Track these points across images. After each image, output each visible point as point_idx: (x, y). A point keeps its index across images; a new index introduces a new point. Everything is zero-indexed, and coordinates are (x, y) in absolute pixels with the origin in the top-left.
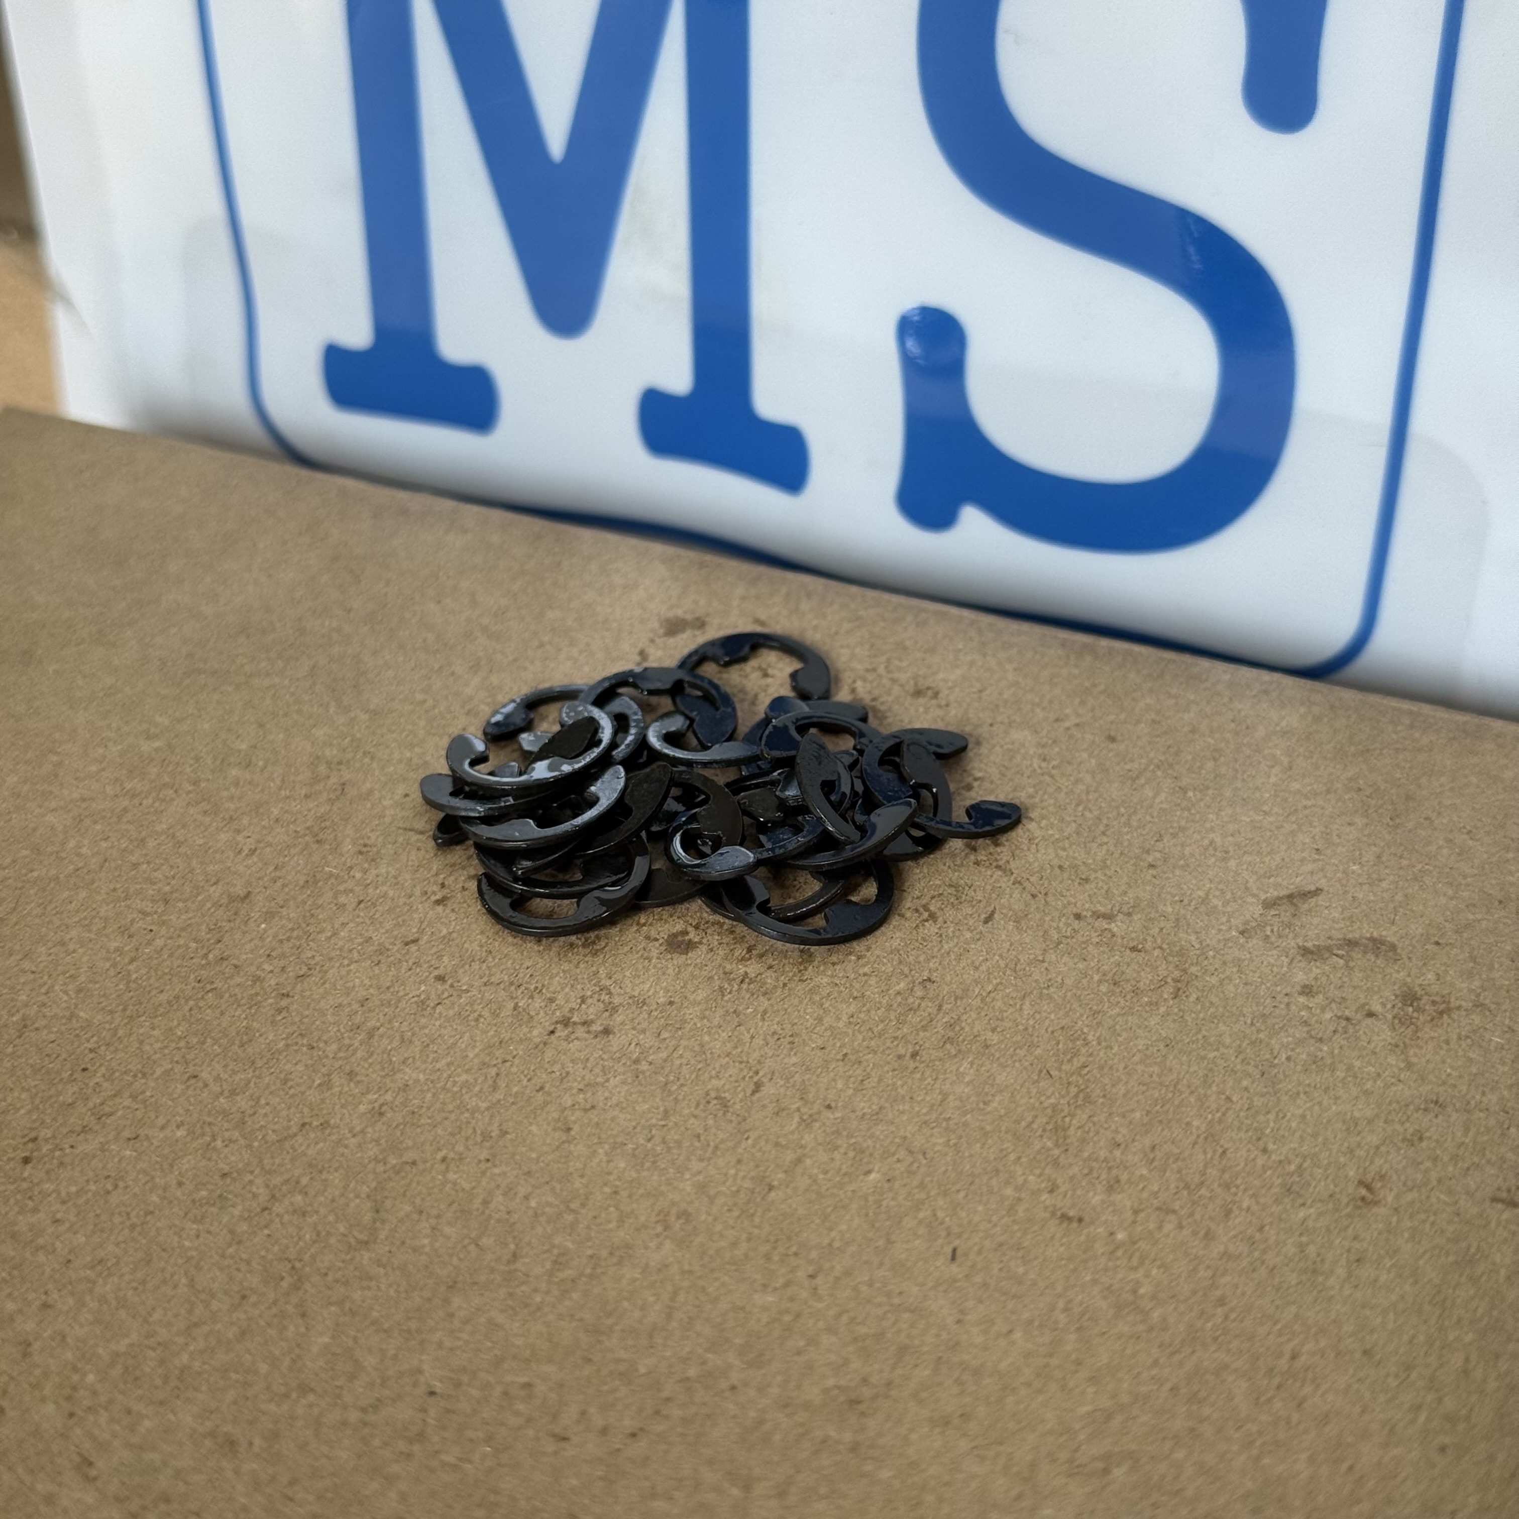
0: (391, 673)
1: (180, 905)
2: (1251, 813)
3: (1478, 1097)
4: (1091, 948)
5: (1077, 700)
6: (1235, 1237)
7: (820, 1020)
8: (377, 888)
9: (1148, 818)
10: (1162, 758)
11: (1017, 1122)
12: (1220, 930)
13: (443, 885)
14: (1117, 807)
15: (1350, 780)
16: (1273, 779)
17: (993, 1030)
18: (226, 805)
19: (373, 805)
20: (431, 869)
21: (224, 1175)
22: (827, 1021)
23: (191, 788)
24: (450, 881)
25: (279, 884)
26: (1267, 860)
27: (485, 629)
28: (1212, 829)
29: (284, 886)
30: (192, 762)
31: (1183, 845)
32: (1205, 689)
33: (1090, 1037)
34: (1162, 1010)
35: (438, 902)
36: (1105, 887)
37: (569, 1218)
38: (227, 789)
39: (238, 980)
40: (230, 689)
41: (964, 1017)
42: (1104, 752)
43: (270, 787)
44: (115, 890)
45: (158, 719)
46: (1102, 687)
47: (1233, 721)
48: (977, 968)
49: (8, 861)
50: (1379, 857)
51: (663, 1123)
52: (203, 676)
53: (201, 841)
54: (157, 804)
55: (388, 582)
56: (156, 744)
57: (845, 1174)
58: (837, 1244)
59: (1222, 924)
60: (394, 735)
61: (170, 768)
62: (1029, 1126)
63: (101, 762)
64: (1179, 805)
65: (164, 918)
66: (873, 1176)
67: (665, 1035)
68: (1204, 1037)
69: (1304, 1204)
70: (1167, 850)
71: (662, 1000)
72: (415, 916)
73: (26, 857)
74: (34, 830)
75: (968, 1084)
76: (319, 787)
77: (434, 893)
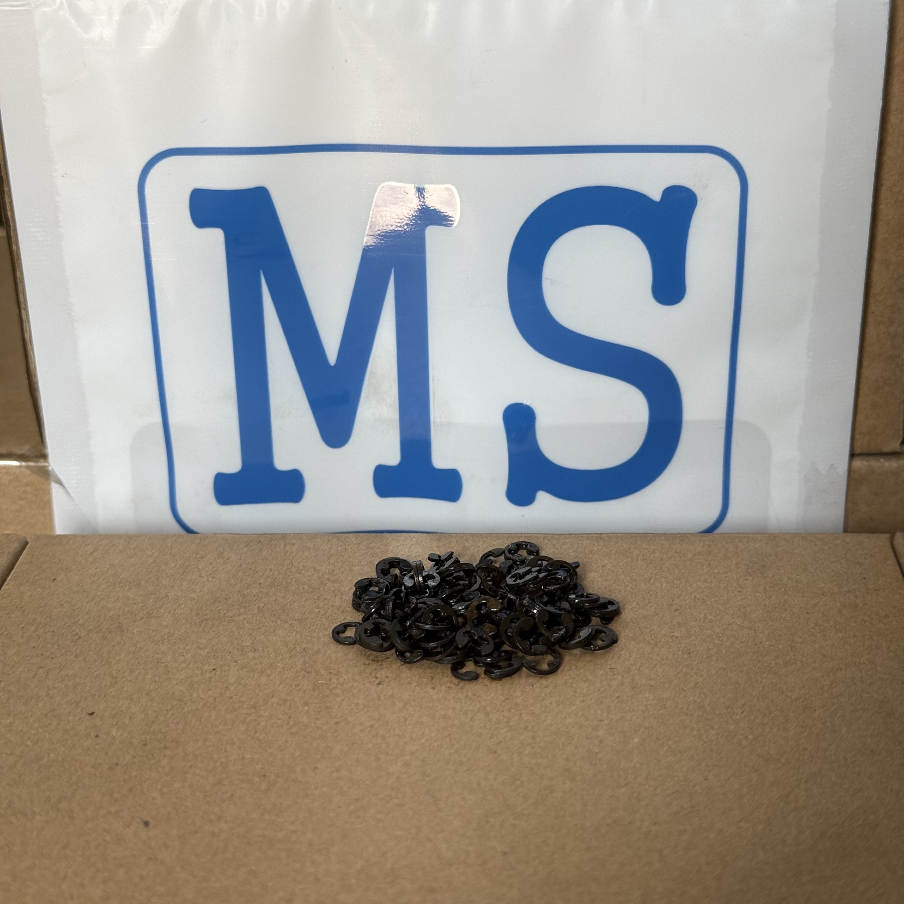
0: (296, 604)
1: (262, 708)
2: (705, 584)
3: (858, 660)
4: (670, 643)
5: (607, 558)
6: (795, 727)
7: (575, 692)
8: (347, 684)
9: (664, 593)
10: (656, 571)
11: (682, 708)
12: (719, 626)
13: (376, 677)
14: (649, 592)
15: (736, 564)
16: (705, 570)
17: (650, 680)
18: (256, 667)
19: (323, 654)
20: (366, 673)
21: (357, 800)
22: (579, 691)
23: (235, 664)
24: (378, 675)
25: (301, 691)
26: (721, 598)
27: (328, 579)
28: (692, 593)
29: (304, 691)
30: (227, 654)
31: (684, 600)
32: (658, 544)
33: (692, 674)
34: (714, 658)
35: (379, 684)
36: (662, 621)
37: (519, 782)
38: (252, 661)
39: (309, 730)
40: (225, 623)
41: (635, 678)
42: (630, 574)
43: (271, 657)
44: (227, 708)
45: (201, 641)
46: (615, 550)
47: (676, 553)
48: (628, 660)
49: (169, 707)
50: (765, 589)
51: (534, 741)
52: (209, 621)
53: (254, 683)
54: (223, 673)
55: (271, 570)
56: (206, 651)
57: (624, 742)
58: (638, 766)
59: (718, 624)
60: (314, 627)
61: (219, 658)
62: (687, 709)
63: (185, 662)
64: (673, 586)
65: (259, 714)
66: (636, 740)
67: (513, 711)
68: (737, 664)
69: (815, 710)
70: (679, 603)
71: (503, 699)
72: (372, 691)
73: (176, 704)
74: (173, 693)
75: (653, 700)
76: (294, 652)
77: (374, 681)
